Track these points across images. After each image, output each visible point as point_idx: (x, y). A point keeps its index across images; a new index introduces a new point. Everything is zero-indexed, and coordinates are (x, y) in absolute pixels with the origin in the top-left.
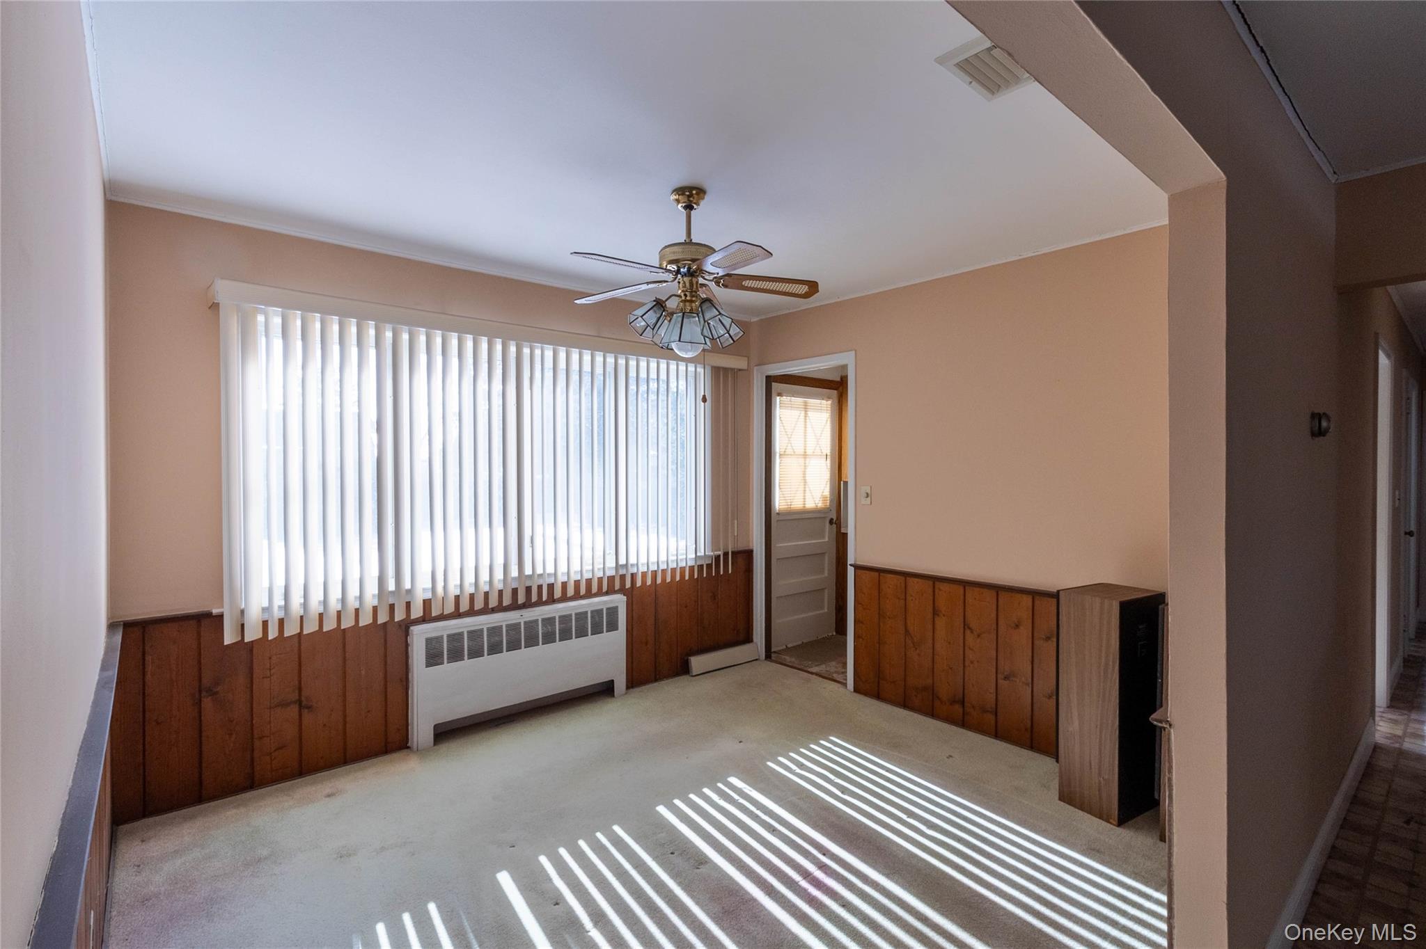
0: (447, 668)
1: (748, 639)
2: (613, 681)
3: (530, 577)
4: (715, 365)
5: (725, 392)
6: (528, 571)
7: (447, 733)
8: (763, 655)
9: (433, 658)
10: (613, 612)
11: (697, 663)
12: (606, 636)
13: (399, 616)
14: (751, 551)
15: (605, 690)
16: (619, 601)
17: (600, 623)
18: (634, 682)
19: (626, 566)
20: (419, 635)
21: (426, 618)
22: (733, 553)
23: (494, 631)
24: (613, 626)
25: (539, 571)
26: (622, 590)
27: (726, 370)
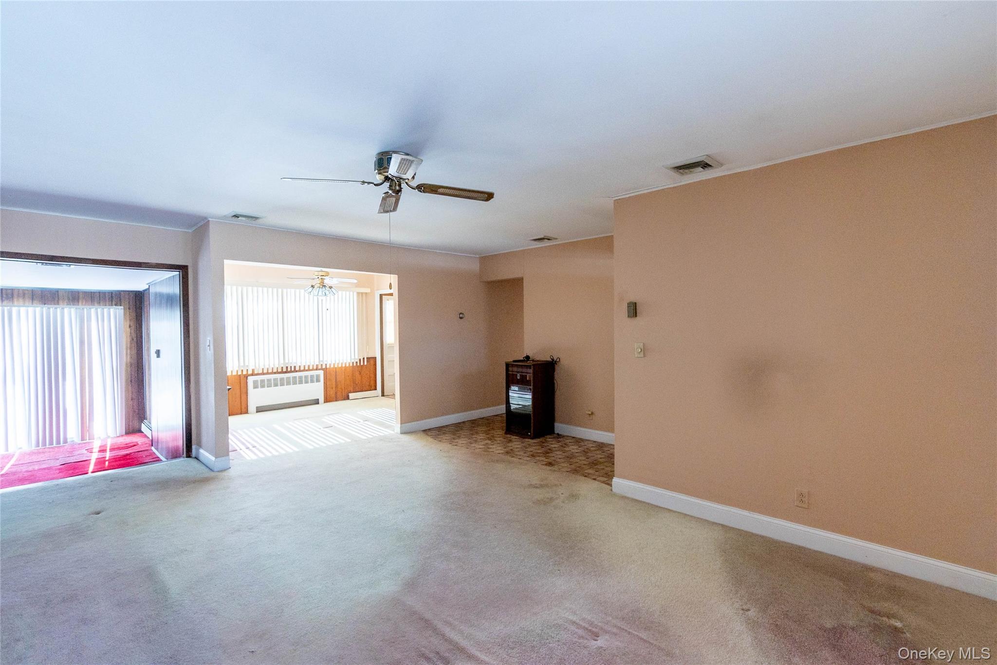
0: (260, 390)
1: (376, 389)
2: (318, 399)
3: (287, 363)
4: (358, 291)
5: (362, 300)
6: (287, 361)
7: (260, 410)
8: (381, 395)
9: (255, 387)
10: (318, 376)
11: (351, 395)
12: (316, 384)
13: (245, 373)
14: (376, 358)
15: (316, 402)
16: (321, 373)
17: (315, 379)
18: (327, 400)
19: (323, 361)
20: (251, 380)
21: (252, 375)
22: (367, 358)
23: (275, 380)
24: (318, 381)
25: (290, 361)
26: (322, 369)
27: (362, 293)
